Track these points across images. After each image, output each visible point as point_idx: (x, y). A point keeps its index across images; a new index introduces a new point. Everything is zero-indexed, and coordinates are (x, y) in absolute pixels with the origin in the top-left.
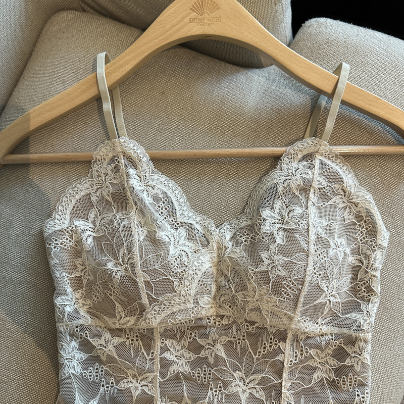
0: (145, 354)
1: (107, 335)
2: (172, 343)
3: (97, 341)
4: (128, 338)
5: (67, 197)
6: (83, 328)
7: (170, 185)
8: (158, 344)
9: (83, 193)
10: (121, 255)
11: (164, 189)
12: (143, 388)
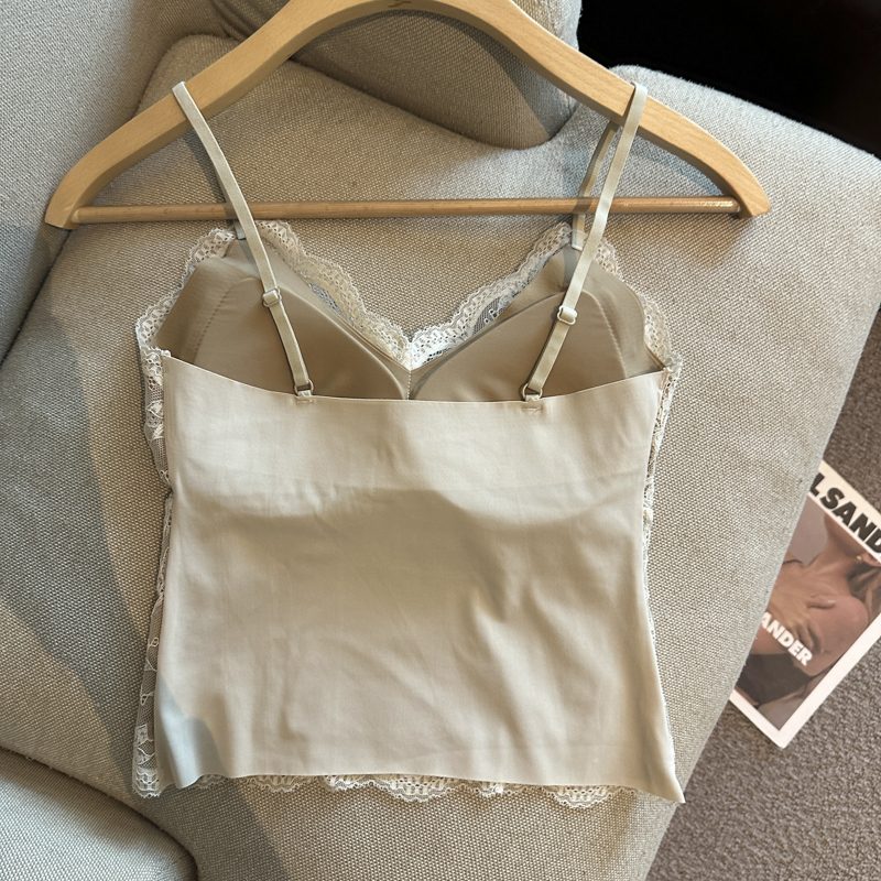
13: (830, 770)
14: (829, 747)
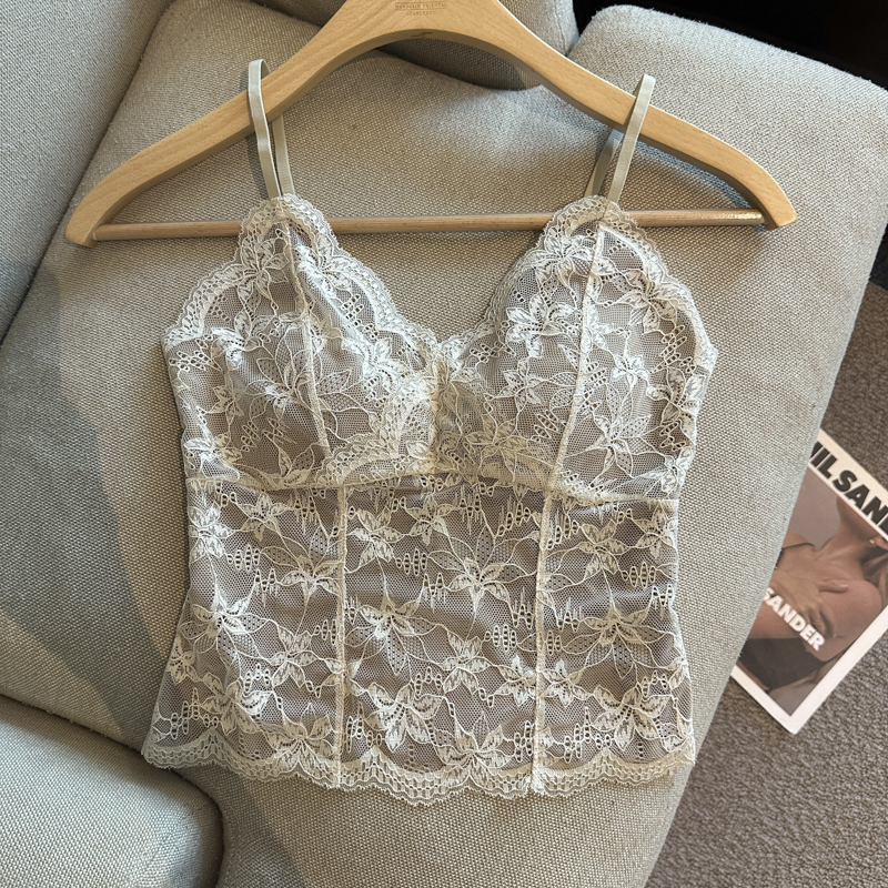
0: (324, 530)
1: (266, 500)
2: (367, 516)
3: (250, 507)
4: (298, 507)
5: (200, 293)
6: (228, 487)
7: (365, 275)
8: (345, 515)
9: (224, 287)
10: (286, 374)
11: (355, 280)
12: (321, 584)
13: (843, 758)
14: (842, 733)
